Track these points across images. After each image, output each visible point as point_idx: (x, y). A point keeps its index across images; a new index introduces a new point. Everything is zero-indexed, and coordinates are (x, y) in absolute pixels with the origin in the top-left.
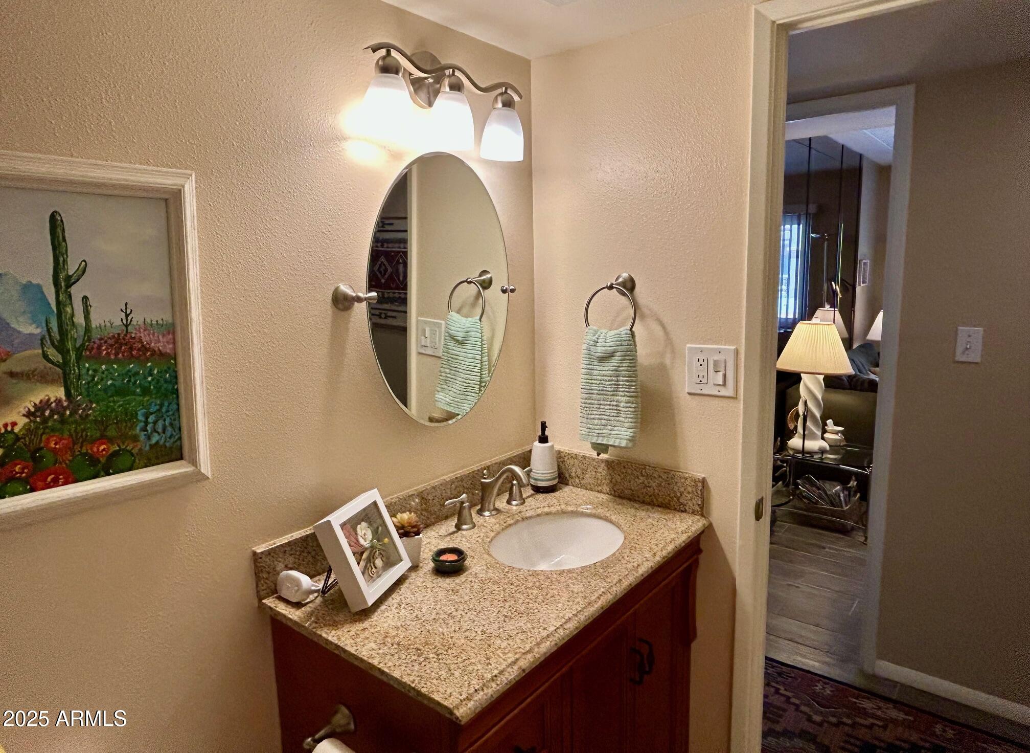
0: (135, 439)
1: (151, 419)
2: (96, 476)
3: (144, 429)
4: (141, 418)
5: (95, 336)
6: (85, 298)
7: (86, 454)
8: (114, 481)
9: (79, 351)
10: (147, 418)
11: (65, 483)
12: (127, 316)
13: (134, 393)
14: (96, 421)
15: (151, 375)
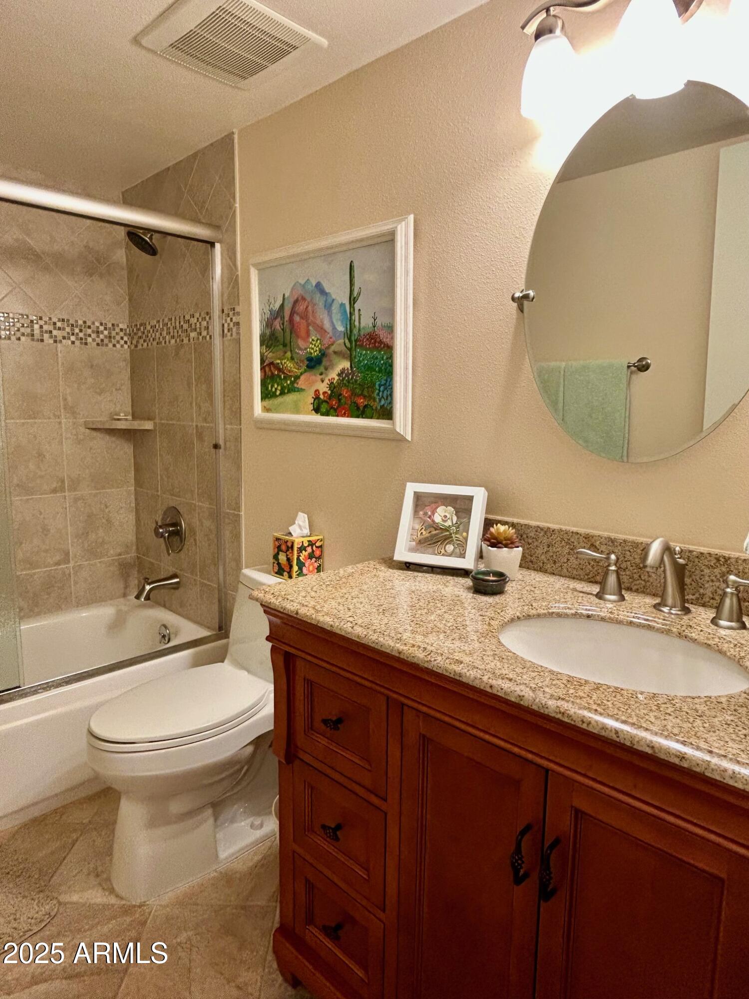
0: (374, 400)
1: (382, 388)
2: (358, 417)
3: (378, 394)
4: (377, 387)
5: (362, 333)
6: (359, 310)
7: (355, 403)
8: (366, 422)
9: (356, 341)
10: (380, 387)
11: (348, 417)
12: (375, 320)
13: (375, 370)
14: (360, 384)
15: (383, 360)
